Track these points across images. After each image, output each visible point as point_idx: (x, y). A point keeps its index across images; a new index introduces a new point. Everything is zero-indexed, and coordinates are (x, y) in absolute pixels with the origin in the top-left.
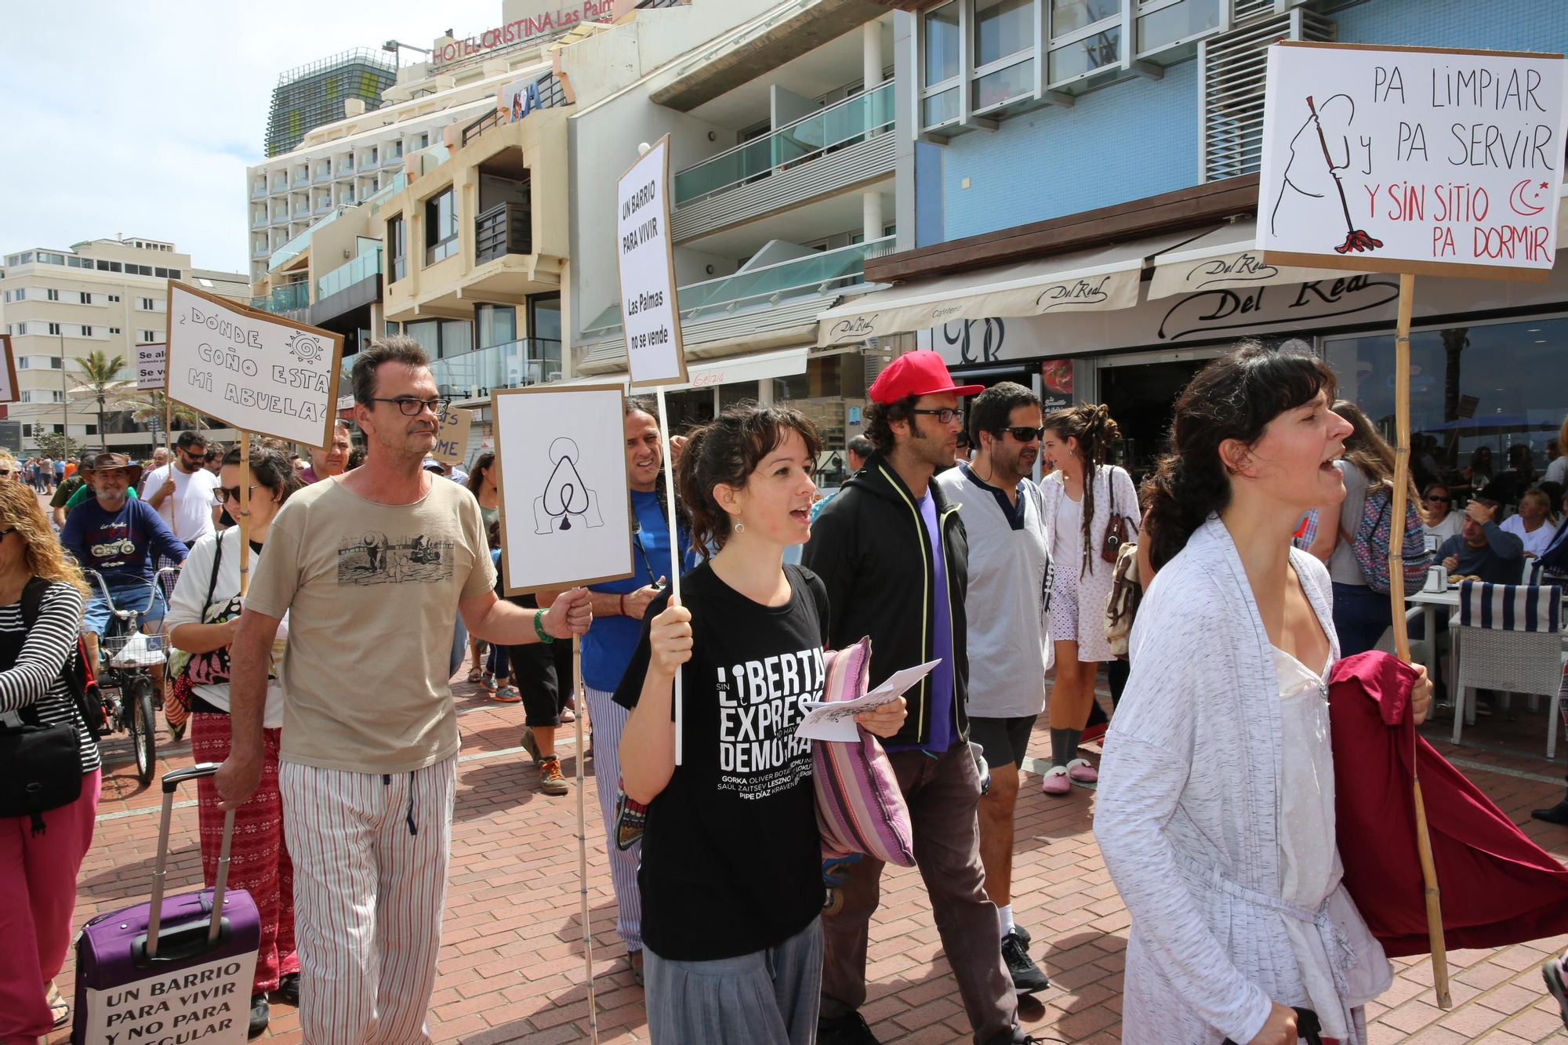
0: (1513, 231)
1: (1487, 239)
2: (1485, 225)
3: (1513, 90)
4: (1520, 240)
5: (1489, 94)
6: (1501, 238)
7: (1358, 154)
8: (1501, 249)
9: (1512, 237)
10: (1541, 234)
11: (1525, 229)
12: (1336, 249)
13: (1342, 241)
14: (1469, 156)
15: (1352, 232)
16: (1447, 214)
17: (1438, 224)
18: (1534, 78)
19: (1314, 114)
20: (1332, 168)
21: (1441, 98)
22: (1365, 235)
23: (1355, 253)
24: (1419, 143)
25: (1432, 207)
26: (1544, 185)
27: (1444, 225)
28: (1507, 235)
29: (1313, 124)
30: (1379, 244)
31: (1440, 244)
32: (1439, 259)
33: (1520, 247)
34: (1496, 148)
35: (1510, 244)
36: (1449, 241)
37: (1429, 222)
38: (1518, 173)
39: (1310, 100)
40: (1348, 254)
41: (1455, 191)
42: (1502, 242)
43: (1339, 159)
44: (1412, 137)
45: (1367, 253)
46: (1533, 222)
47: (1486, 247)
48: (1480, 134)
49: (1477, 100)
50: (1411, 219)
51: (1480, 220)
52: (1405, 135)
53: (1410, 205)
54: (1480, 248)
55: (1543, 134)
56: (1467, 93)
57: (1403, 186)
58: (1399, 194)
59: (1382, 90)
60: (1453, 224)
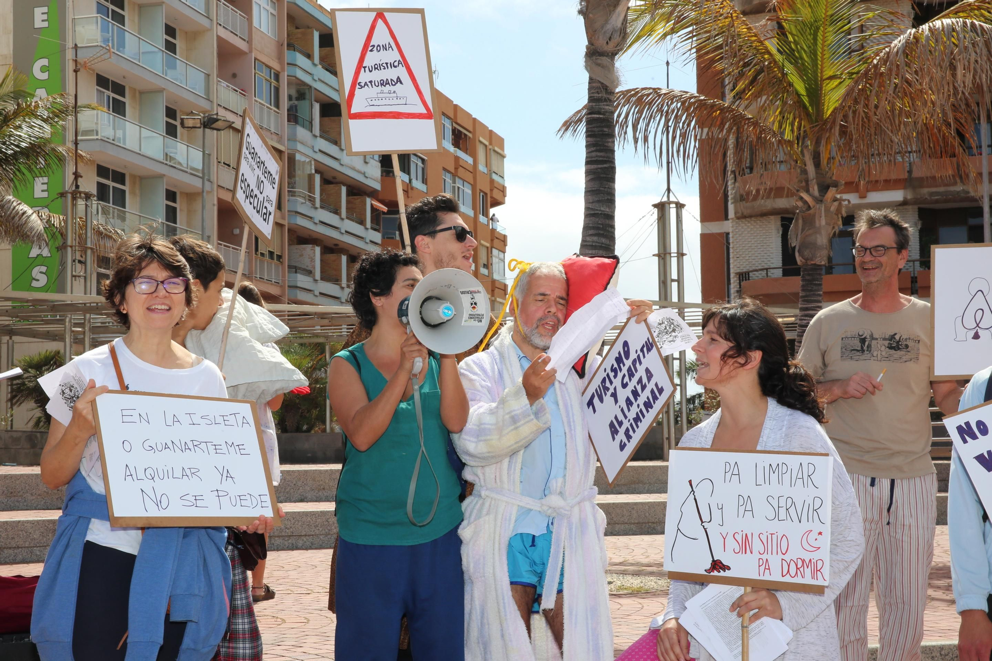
0: (803, 561)
1: (789, 566)
2: (787, 557)
3: (800, 476)
4: (808, 567)
5: (786, 477)
6: (797, 566)
7: (716, 513)
8: (797, 573)
9: (803, 565)
10: (820, 564)
11: (810, 560)
12: (706, 570)
13: (709, 566)
14: (777, 515)
15: (713, 561)
16: (766, 550)
17: (761, 556)
18: (811, 468)
19: (693, 490)
20: (702, 522)
21: (760, 480)
22: (721, 562)
23: (715, 573)
24: (749, 508)
25: (757, 546)
26: (820, 533)
27: (764, 557)
28: (800, 564)
29: (692, 496)
30: (729, 568)
31: (762, 568)
32: (761, 578)
33: (808, 572)
34: (792, 510)
35: (802, 569)
36: (767, 567)
37: (756, 555)
38: (805, 526)
39: (690, 482)
40: (712, 574)
41: (770, 536)
42: (797, 568)
43: (706, 517)
44: (745, 504)
45: (722, 574)
46: (815, 556)
47: (788, 571)
48: (782, 501)
49: (780, 481)
50: (746, 553)
51: (784, 554)
52: (741, 502)
53: (745, 545)
54: (785, 572)
55: (818, 503)
56: (774, 477)
57: (741, 533)
58: (739, 538)
59: (728, 475)
60: (769, 557)
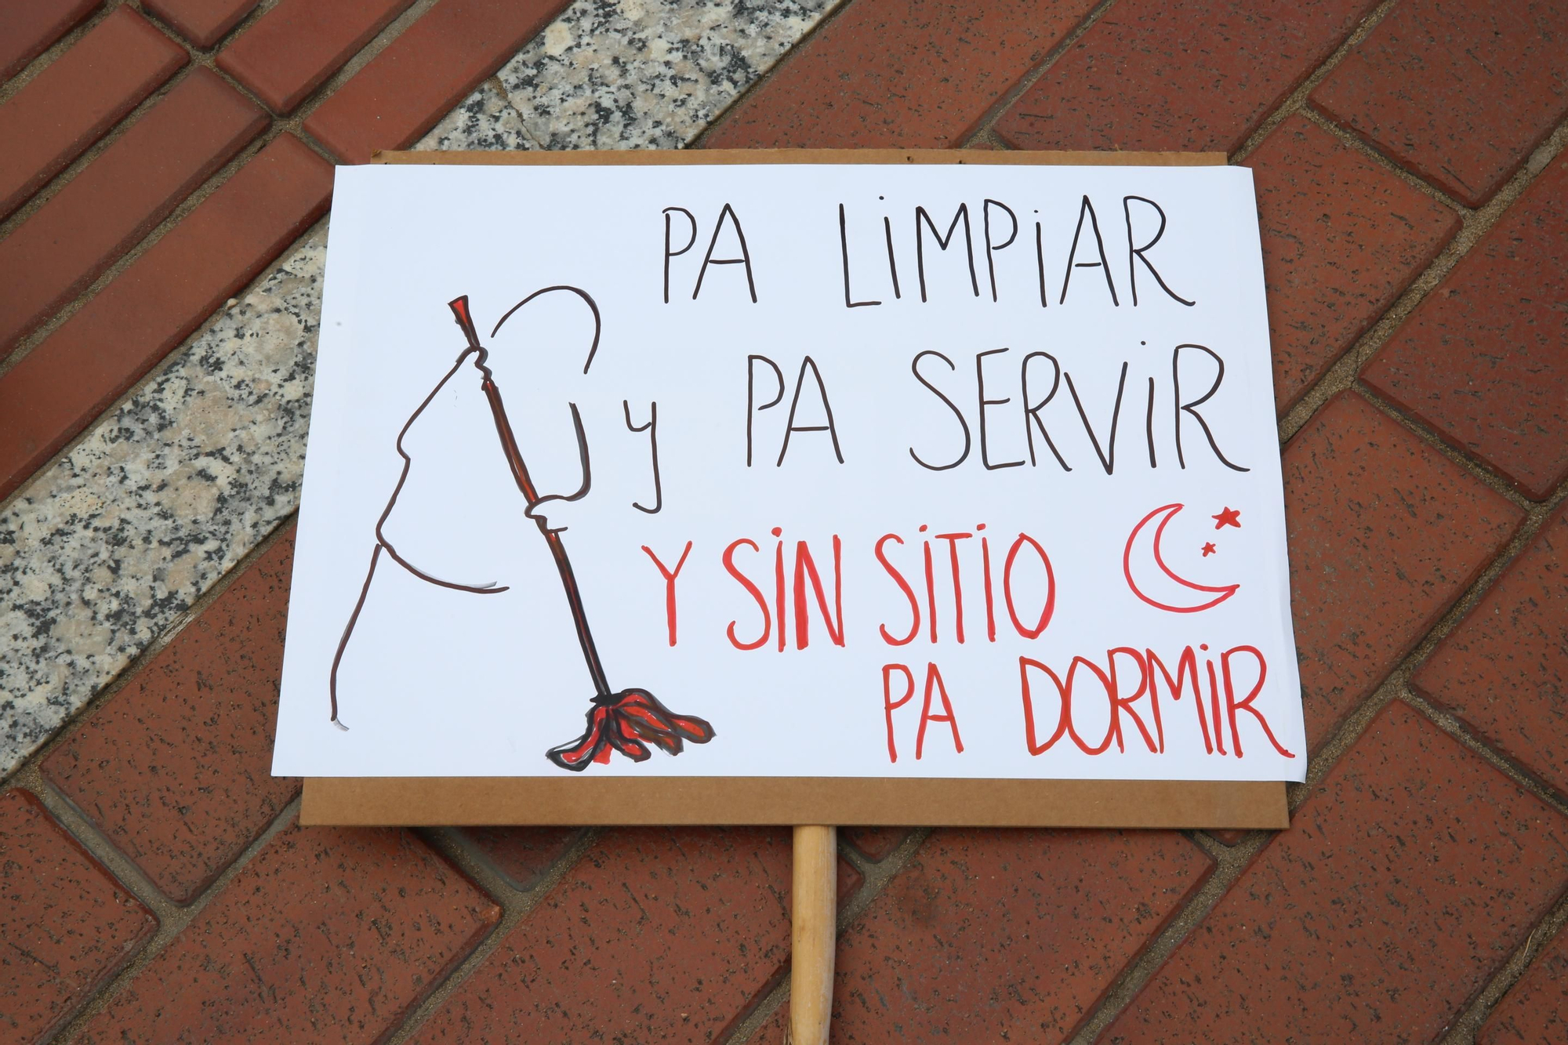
0: (1147, 663)
1: (1066, 693)
2: (1053, 649)
3: (1087, 250)
4: (1176, 692)
5: (1016, 264)
6: (1111, 687)
7: (617, 452)
8: (1115, 726)
9: (1147, 682)
10: (1244, 670)
11: (1188, 656)
12: (554, 755)
13: (573, 727)
14: (975, 442)
15: (604, 697)
16: (923, 622)
17: (896, 655)
18: (1145, 224)
19: (474, 345)
20: (533, 499)
21: (871, 278)
22: (648, 701)
23: (618, 765)
24: (810, 411)
25: (871, 601)
26: (1228, 518)
27: (917, 656)
28: (1129, 678)
29: (470, 373)
30: (702, 731)
31: (907, 718)
32: (907, 768)
33: (1180, 715)
34: (1059, 416)
35: (1143, 706)
36: (937, 708)
37: (866, 651)
38: (1140, 485)
39: (460, 309)
40: (594, 769)
41: (941, 552)
42: (1116, 702)
44: (790, 397)
45: (660, 763)
46: (1210, 634)
47: (1066, 721)
48: (1002, 378)
49: (982, 282)
50: (802, 643)
51: (1032, 635)
52: (765, 391)
53: (798, 600)
54: (1046, 723)
55: (1197, 374)
56: (947, 266)
57: (769, 544)
58: (759, 567)
59: (685, 269)
60: (946, 653)
